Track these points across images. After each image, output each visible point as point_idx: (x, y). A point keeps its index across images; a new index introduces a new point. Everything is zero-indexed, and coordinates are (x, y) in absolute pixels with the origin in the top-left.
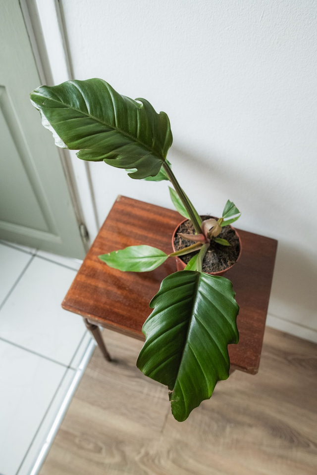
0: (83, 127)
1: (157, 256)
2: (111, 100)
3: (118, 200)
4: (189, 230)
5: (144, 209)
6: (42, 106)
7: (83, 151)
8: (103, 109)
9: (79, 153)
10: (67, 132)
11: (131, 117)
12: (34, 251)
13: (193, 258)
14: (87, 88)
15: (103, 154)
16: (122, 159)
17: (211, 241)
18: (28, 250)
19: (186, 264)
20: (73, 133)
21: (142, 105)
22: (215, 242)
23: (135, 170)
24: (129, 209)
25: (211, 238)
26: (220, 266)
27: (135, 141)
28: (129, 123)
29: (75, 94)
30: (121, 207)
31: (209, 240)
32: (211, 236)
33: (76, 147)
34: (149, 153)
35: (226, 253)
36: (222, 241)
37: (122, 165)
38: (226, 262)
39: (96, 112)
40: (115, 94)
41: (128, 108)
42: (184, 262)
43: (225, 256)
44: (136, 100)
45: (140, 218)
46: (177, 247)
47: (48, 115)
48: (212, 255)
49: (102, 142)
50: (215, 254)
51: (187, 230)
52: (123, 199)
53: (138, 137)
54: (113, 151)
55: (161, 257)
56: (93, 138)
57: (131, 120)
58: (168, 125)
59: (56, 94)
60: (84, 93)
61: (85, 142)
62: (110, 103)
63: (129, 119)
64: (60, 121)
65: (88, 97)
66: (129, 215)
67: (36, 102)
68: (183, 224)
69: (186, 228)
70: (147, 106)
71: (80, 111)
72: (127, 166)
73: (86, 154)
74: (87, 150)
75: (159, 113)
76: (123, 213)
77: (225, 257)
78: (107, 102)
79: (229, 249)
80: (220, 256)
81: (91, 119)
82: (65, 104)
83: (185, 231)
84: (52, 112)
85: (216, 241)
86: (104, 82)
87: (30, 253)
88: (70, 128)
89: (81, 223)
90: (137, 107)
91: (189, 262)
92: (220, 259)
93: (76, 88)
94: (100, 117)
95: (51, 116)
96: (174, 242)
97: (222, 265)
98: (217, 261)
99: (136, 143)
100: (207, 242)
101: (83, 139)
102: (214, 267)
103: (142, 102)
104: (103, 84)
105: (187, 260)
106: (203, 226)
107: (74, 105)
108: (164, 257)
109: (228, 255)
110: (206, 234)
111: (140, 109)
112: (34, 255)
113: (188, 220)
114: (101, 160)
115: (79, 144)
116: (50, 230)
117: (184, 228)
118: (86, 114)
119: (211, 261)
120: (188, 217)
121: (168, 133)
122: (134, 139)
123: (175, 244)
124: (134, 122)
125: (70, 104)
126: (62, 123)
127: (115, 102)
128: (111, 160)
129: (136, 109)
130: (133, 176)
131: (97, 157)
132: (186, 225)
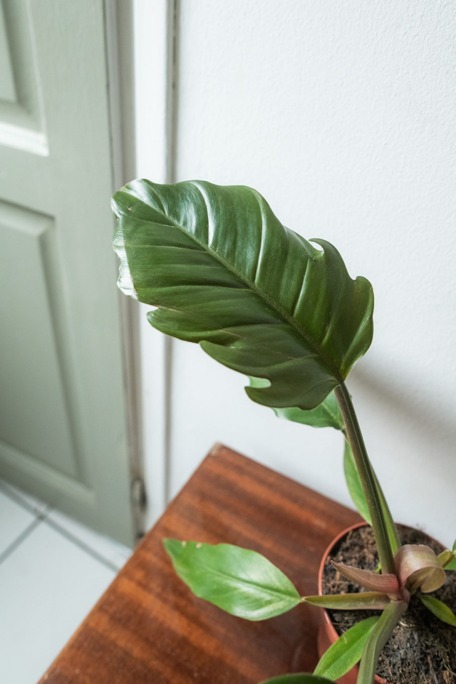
0: (184, 266)
1: (277, 590)
2: (260, 229)
3: (214, 453)
4: (365, 550)
5: (262, 482)
6: (127, 211)
7: (165, 311)
8: (239, 243)
9: (154, 313)
10: (149, 266)
11: (292, 270)
12: (42, 509)
13: (358, 625)
14: (220, 198)
15: (205, 329)
16: (242, 350)
17: (413, 597)
18: (33, 503)
19: (339, 633)
20: (159, 271)
21: (323, 252)
22: (421, 604)
23: (265, 383)
24: (232, 476)
25: (414, 592)
26: (422, 675)
27: (285, 321)
28: (284, 281)
29: (195, 204)
30: (217, 469)
31: (407, 594)
32: (415, 586)
33: (153, 298)
34: (310, 355)
35: (444, 642)
36: (438, 607)
37: (240, 364)
38: (439, 668)
39: (223, 244)
40: (273, 220)
41: (290, 251)
42: (335, 627)
43: (440, 650)
44: (312, 240)
45: (251, 501)
46: (328, 581)
47: (129, 229)
48: (408, 635)
49: (212, 303)
50: (416, 637)
51: (362, 547)
52: (224, 453)
53: (295, 315)
54: (229, 329)
55: (284, 596)
56: (196, 291)
57: (291, 277)
58: (369, 306)
59: (160, 197)
60: (212, 206)
61: (176, 293)
62: (256, 234)
63: (286, 273)
64: (145, 243)
65: (216, 215)
66: (230, 487)
67: (118, 204)
68: (356, 530)
69: (360, 542)
70: (332, 259)
71: (194, 238)
72: (247, 369)
73: (169, 319)
74: (173, 311)
75: (354, 278)
76: (218, 481)
77: (441, 654)
78: (251, 231)
79: (453, 634)
80: (427, 647)
81: (209, 256)
82: (171, 218)
83: (357, 549)
84: (138, 225)
85: (426, 603)
86: (256, 195)
87: (35, 511)
88: (157, 261)
89: (137, 477)
90: (309, 254)
91: (348, 631)
92: (426, 655)
93: (200, 194)
94: (228, 256)
95: (134, 231)
96: (325, 566)
97: (427, 672)
98: (418, 656)
99: (285, 326)
100: (401, 597)
101: (175, 287)
102: (406, 670)
103: (323, 246)
104: (254, 198)
105: (342, 624)
106: (400, 556)
107: (185, 224)
108: (293, 599)
109: (448, 650)
110: (404, 577)
111: (316, 261)
112: (41, 518)
113: (369, 526)
114: (195, 340)
115: (163, 295)
116: (80, 476)
117: (356, 540)
118: (203, 245)
119: (402, 652)
120: (368, 519)
121: (364, 324)
122: (286, 317)
123: (325, 572)
124: (294, 283)
125: (179, 220)
126: (147, 248)
127: (267, 235)
128: (218, 345)
129: (307, 257)
130: (255, 394)
131: (189, 330)
132: (363, 536)
